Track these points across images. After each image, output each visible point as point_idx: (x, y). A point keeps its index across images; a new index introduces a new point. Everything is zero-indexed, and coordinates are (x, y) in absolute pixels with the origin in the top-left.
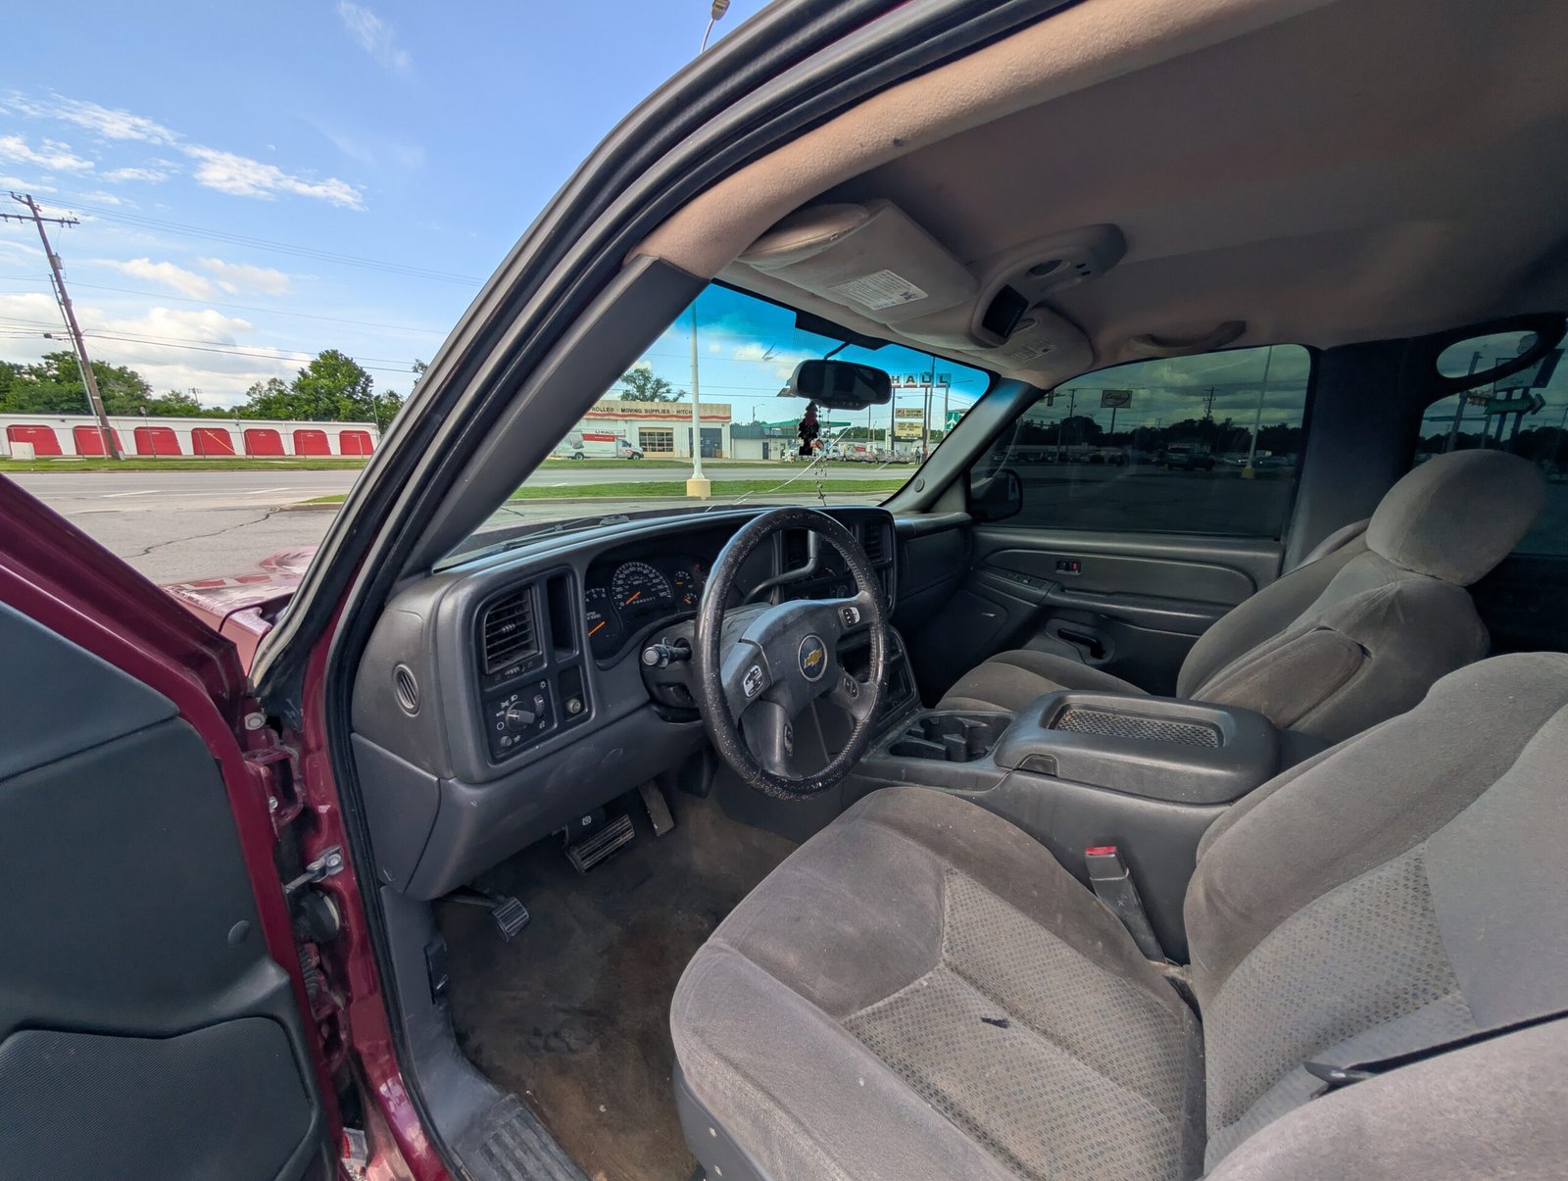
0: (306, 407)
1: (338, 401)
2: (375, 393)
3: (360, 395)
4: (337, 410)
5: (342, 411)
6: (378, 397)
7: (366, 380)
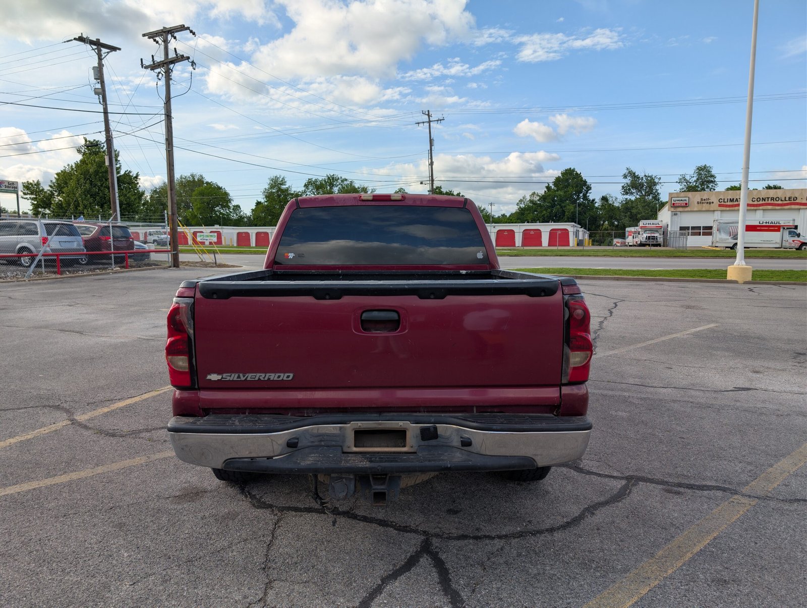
0: (545, 212)
1: (565, 207)
2: (591, 198)
3: (582, 200)
4: (564, 212)
5: (566, 213)
6: (594, 200)
7: (587, 188)
